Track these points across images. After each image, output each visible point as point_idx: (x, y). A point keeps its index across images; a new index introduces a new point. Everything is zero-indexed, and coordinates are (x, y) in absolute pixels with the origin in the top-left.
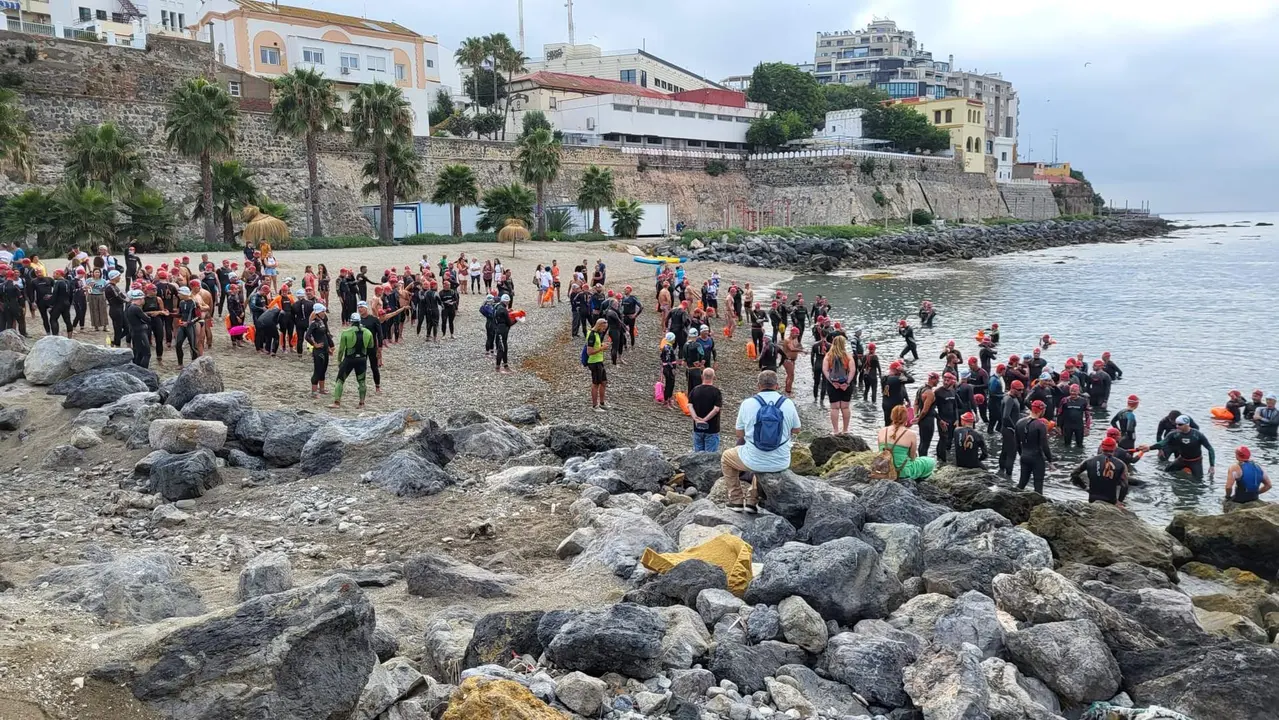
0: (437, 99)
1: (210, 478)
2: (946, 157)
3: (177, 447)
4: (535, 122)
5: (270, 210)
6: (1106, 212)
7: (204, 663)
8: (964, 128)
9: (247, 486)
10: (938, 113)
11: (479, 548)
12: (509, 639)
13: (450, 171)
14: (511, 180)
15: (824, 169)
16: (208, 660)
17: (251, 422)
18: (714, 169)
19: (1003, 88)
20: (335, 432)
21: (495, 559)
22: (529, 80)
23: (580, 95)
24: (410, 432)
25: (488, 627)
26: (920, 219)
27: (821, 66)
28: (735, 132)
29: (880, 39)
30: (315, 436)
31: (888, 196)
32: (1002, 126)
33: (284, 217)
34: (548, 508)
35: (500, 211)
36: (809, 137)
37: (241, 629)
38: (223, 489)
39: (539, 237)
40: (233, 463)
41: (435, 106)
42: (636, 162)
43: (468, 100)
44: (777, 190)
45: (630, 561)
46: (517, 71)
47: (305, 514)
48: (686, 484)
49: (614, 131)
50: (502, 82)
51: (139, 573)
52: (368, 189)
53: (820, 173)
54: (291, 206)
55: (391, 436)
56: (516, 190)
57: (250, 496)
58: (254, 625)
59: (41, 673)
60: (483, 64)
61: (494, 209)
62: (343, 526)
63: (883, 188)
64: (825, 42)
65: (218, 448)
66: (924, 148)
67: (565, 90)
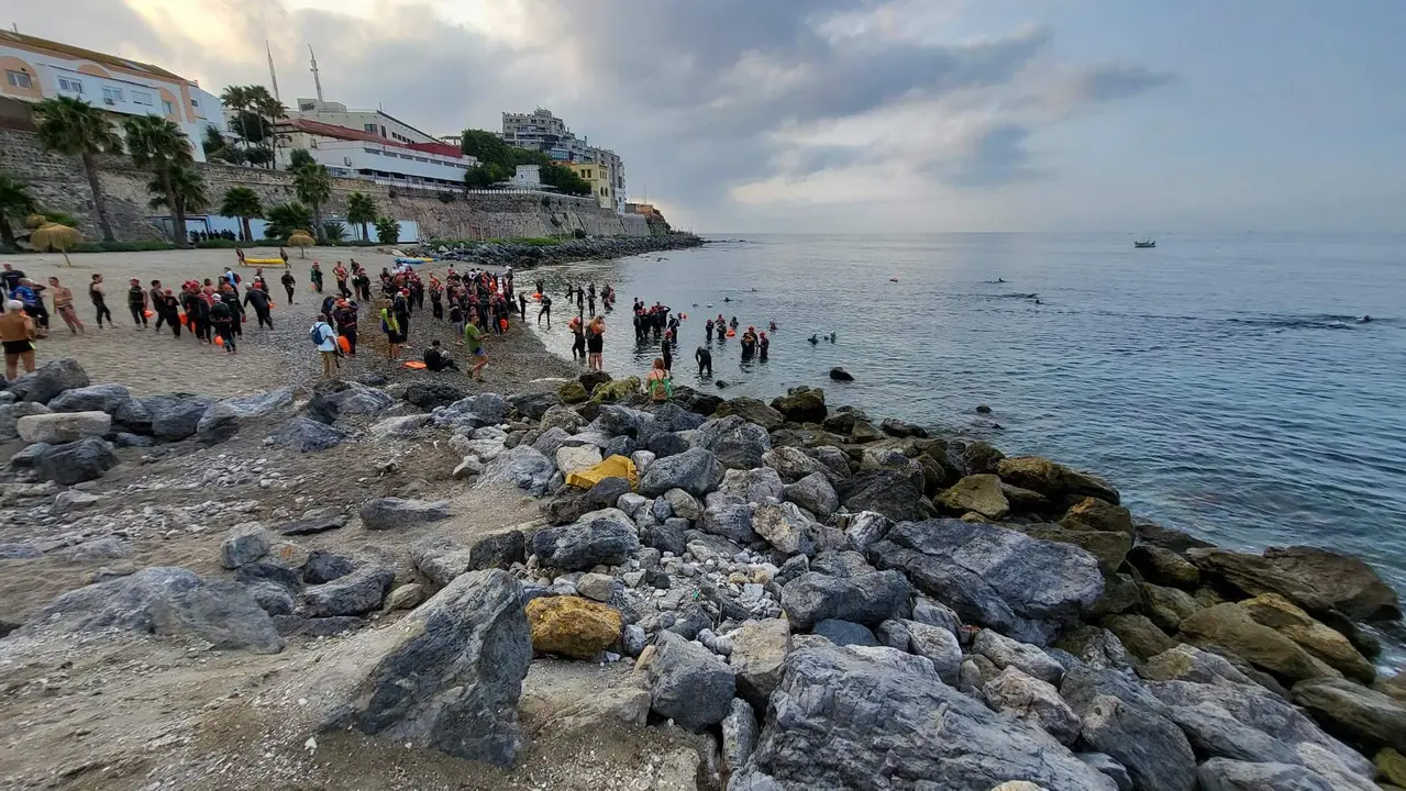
0: (206, 132)
1: (107, 461)
2: (589, 199)
3: (58, 439)
4: (300, 159)
5: (56, 219)
6: (673, 233)
7: (418, 682)
8: (599, 182)
9: (147, 462)
10: (583, 171)
11: (389, 481)
12: (501, 555)
13: (235, 191)
14: (289, 200)
15: (519, 202)
16: (421, 677)
17: (132, 408)
18: (446, 198)
19: (616, 159)
20: (229, 410)
21: (409, 489)
22: (290, 125)
23: (335, 140)
24: (299, 403)
25: (483, 550)
26: (579, 234)
27: (507, 135)
28: (457, 175)
29: (543, 121)
30: (207, 414)
31: (559, 220)
32: (617, 182)
33: (72, 224)
34: (432, 445)
35: (284, 223)
36: (507, 181)
37: (438, 641)
38: (123, 468)
39: (321, 243)
40: (125, 444)
41: (206, 138)
42: (387, 191)
43: (236, 136)
44: (490, 214)
45: (527, 477)
46: (279, 117)
47: (222, 478)
48: (520, 416)
49: (368, 168)
50: (266, 124)
51: (167, 581)
52: (155, 204)
53: (517, 204)
54: (76, 215)
55: (282, 407)
56: (296, 207)
57: (157, 470)
58: (448, 634)
59: (266, 751)
60: (247, 108)
61: (278, 222)
62: (264, 483)
63: (556, 215)
64: (508, 119)
65: (104, 434)
66: (577, 192)
67: (322, 135)
